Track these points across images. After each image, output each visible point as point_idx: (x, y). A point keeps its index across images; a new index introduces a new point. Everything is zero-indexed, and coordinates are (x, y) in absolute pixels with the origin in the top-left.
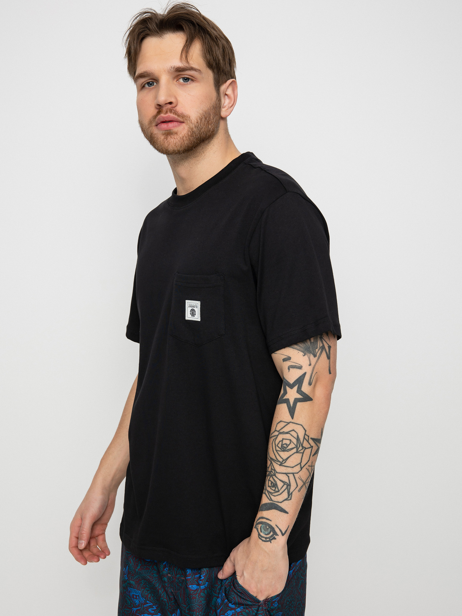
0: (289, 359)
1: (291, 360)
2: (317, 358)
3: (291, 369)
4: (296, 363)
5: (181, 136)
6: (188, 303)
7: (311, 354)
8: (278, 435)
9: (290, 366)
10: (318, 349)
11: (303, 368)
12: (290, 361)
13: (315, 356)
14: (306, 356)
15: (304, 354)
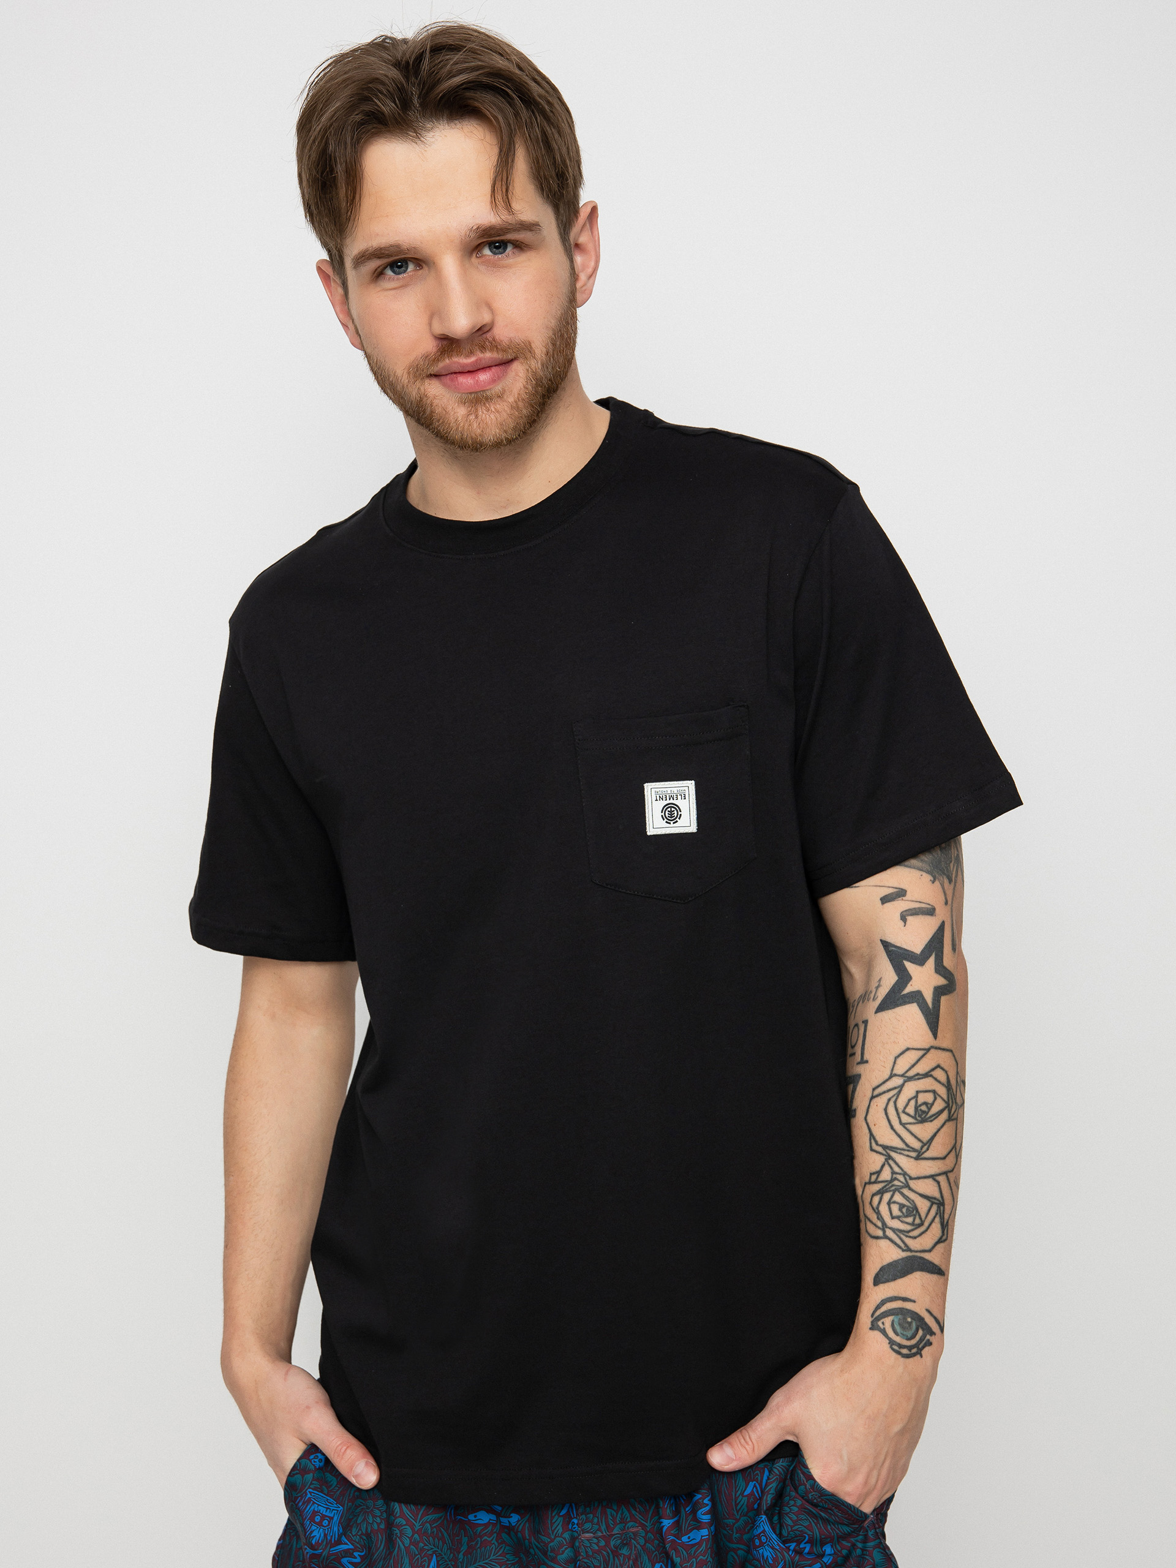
0: (901, 893)
1: (908, 896)
2: (953, 883)
3: (909, 918)
4: (920, 902)
5: (511, 400)
6: (651, 790)
7: (945, 877)
8: (902, 1086)
9: (906, 911)
10: (953, 862)
11: (937, 911)
12: (903, 898)
13: (950, 881)
14: (937, 883)
15: (932, 879)
